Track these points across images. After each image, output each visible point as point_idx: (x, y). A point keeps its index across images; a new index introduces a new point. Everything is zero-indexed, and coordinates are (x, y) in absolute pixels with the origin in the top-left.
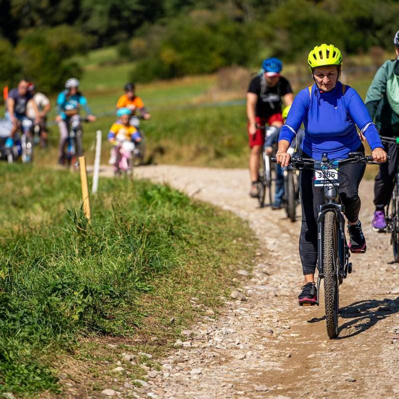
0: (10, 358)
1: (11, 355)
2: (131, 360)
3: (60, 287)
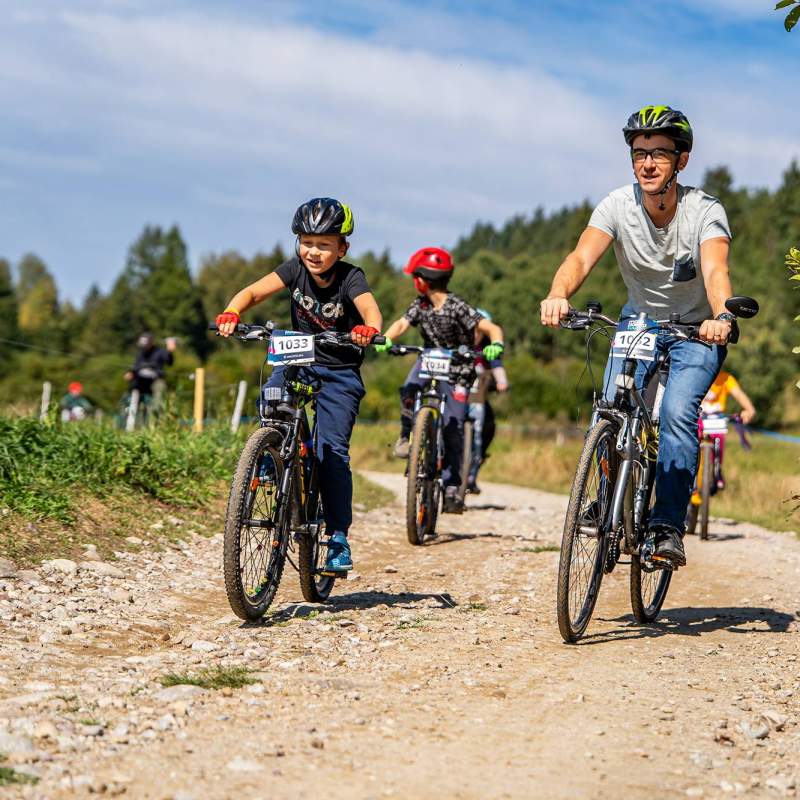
0: (18, 481)
1: (20, 478)
2: (178, 524)
3: (115, 446)
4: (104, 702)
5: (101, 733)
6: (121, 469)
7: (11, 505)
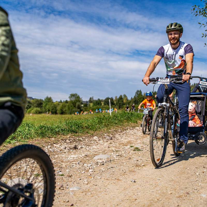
4: (147, 142)
5: (148, 145)
6: (142, 117)
7: (131, 122)
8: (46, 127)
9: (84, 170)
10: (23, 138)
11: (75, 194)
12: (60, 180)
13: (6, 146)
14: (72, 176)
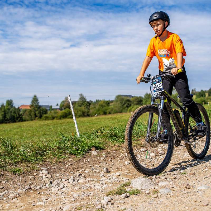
8: (156, 124)
9: (207, 167)
10: (134, 137)
11: (204, 193)
12: (184, 178)
13: (120, 146)
14: (195, 174)
